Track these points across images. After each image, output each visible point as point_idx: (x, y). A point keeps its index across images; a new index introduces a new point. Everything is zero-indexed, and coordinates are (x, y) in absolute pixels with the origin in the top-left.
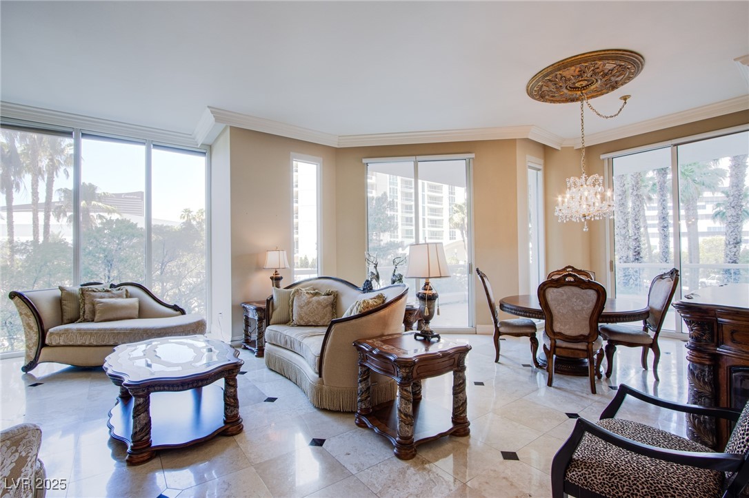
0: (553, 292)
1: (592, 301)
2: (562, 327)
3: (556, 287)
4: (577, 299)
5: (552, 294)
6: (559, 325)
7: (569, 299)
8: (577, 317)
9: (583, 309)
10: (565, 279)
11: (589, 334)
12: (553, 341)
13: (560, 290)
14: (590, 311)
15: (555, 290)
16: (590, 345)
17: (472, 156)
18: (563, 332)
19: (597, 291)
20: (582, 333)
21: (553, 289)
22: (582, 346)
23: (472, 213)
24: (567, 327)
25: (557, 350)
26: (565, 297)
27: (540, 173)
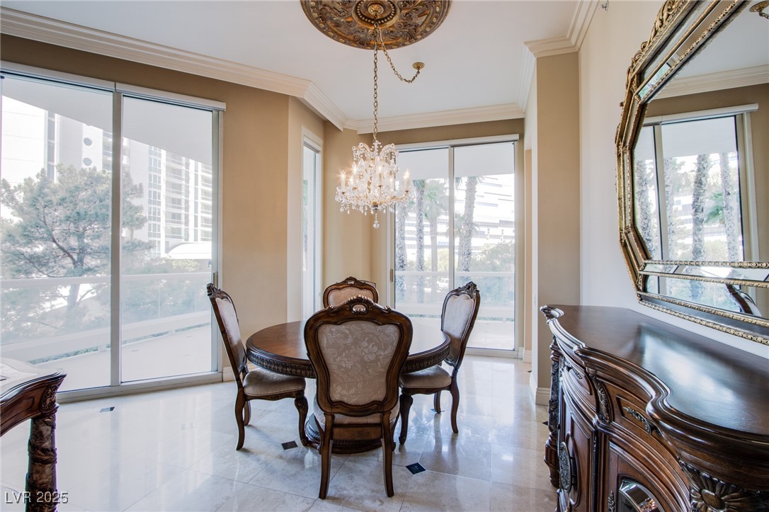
0: (331, 332)
1: (392, 344)
2: (344, 392)
3: (336, 323)
4: (369, 342)
5: (330, 335)
6: (339, 389)
7: (356, 342)
8: (368, 372)
9: (377, 360)
10: (351, 309)
11: (385, 399)
12: (330, 418)
13: (343, 327)
14: (388, 360)
15: (334, 328)
16: (386, 416)
17: (222, 106)
18: (345, 400)
19: (400, 328)
20: (374, 398)
21: (331, 326)
22: (374, 419)
23: (221, 196)
24: (353, 391)
25: (336, 431)
26: (350, 341)
27: (319, 156)
